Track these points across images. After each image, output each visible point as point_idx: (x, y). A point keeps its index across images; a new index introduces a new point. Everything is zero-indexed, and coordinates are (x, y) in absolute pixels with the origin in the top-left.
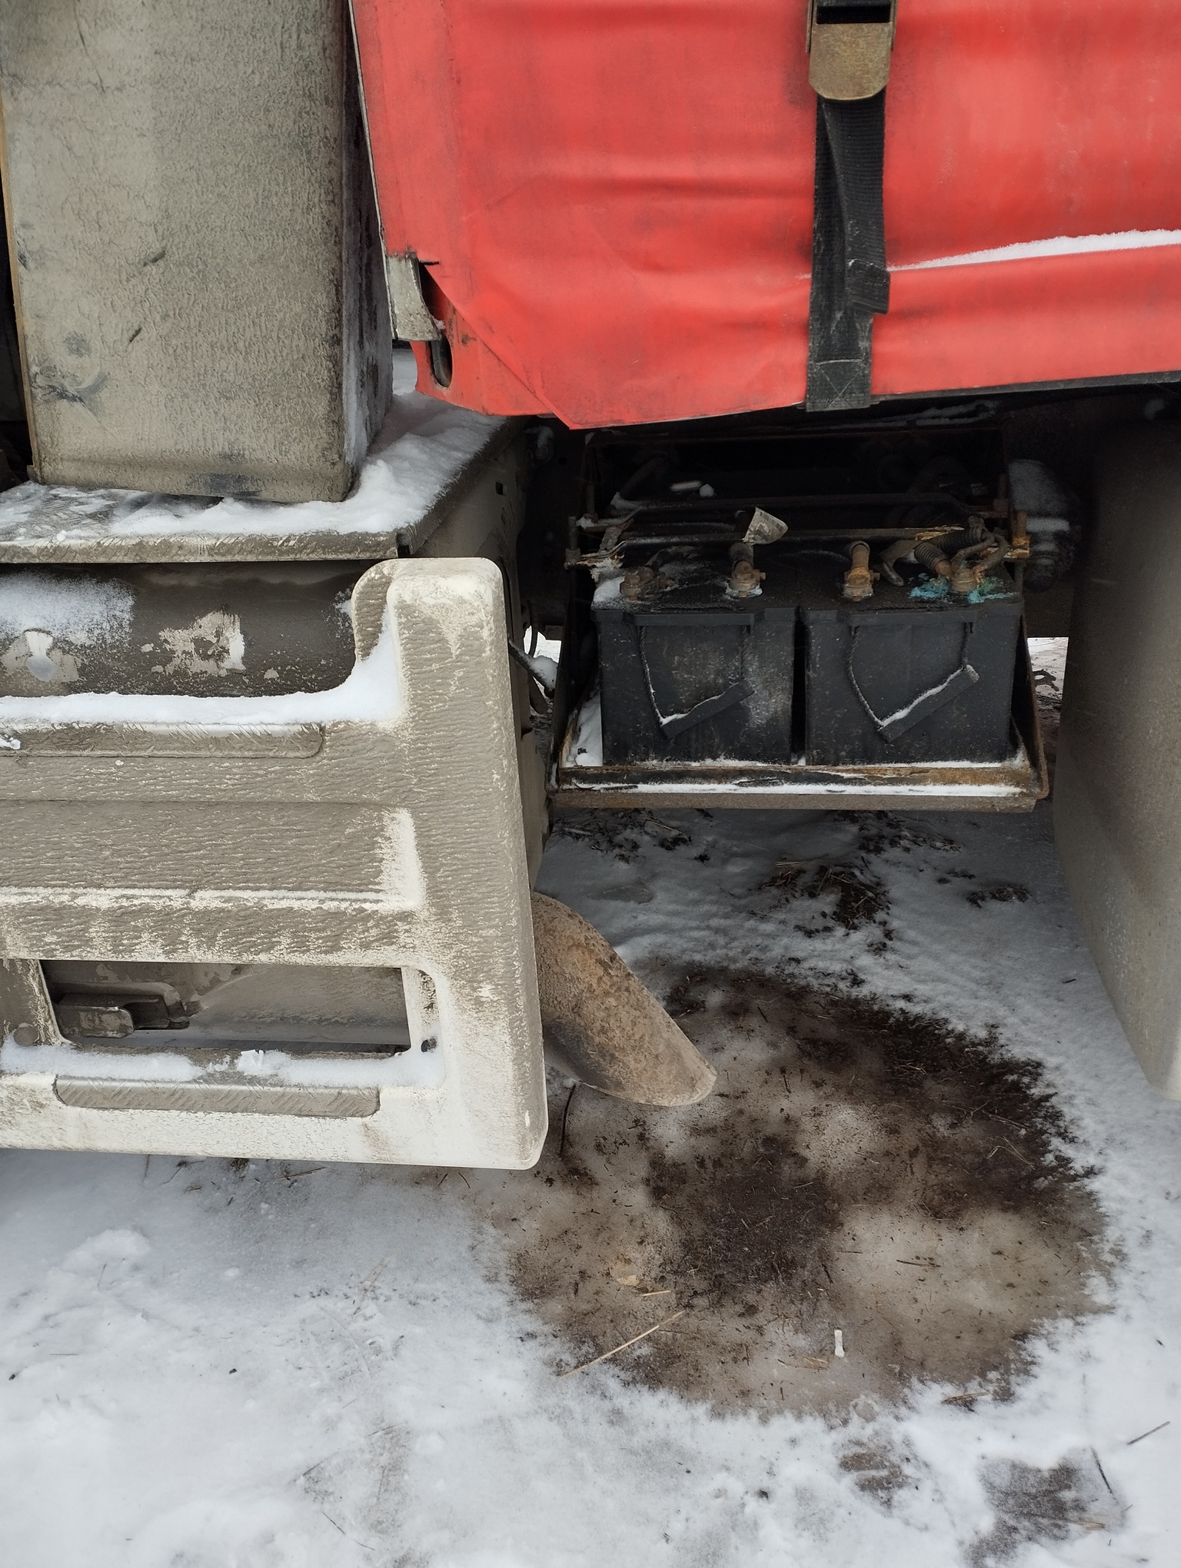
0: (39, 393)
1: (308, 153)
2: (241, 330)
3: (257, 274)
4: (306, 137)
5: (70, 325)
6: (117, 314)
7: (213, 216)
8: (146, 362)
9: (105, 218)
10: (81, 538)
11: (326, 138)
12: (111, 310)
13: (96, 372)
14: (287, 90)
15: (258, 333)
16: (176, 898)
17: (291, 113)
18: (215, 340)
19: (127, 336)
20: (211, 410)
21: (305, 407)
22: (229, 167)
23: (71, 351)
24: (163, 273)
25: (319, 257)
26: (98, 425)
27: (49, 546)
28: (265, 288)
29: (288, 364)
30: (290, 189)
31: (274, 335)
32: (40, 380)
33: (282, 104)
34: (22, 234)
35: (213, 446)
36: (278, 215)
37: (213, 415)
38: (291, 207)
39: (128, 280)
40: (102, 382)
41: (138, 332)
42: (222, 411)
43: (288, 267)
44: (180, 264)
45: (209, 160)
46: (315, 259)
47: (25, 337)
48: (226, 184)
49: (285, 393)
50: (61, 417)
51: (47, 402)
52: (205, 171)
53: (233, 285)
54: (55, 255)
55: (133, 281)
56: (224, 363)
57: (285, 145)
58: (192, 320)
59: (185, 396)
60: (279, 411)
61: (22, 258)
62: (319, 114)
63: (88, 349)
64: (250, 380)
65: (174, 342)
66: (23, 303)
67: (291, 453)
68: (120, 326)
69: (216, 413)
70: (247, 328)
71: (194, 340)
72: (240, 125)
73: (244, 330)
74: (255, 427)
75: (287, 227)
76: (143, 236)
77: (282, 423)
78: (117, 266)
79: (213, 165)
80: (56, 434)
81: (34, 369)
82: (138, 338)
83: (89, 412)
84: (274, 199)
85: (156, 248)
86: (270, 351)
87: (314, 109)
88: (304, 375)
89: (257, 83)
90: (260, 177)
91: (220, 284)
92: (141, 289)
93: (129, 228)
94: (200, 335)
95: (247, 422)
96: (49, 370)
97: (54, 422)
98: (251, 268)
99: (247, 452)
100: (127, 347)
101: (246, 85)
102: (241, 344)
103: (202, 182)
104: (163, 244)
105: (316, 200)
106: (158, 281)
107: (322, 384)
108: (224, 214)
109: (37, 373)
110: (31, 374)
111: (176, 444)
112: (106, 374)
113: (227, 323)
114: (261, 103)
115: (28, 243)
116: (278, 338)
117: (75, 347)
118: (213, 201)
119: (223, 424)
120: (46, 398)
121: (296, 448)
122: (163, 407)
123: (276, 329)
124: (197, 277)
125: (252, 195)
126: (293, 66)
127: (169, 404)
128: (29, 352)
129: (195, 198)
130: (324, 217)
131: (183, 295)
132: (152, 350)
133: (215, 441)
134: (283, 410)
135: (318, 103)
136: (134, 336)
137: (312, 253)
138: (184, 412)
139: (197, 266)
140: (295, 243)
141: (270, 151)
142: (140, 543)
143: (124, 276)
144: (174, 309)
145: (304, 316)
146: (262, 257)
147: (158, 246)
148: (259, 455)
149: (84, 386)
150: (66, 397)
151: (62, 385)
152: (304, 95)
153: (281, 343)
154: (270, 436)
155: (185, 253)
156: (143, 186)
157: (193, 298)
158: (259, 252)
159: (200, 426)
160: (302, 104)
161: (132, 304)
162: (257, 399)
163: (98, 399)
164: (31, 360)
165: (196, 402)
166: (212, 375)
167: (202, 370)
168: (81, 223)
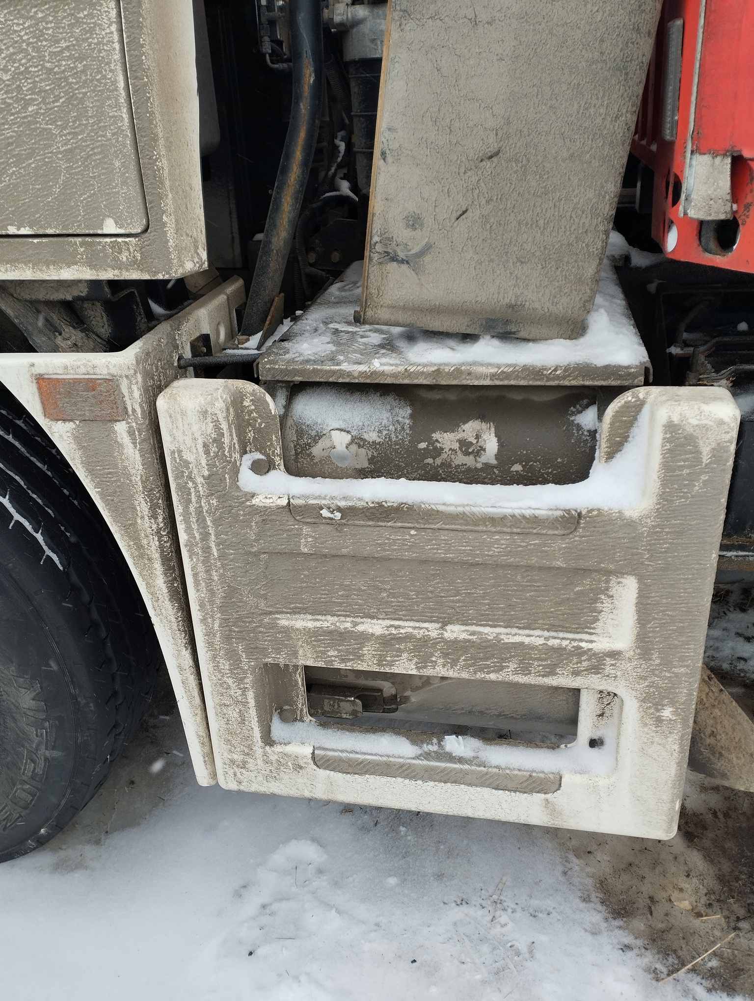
0: (375, 257)
1: (627, 74)
2: (544, 210)
3: (565, 168)
4: (628, 62)
5: (411, 207)
6: (451, 199)
7: (542, 123)
8: (466, 235)
9: (457, 124)
10: (392, 365)
11: (642, 62)
12: (447, 195)
13: (424, 243)
14: (621, 25)
15: (557, 213)
16: (432, 630)
17: (620, 43)
18: (523, 218)
19: (455, 215)
20: (508, 272)
21: (579, 269)
22: (563, 85)
23: (408, 226)
24: (495, 167)
25: (616, 155)
26: (418, 281)
27: (368, 370)
28: (569, 179)
29: (573, 236)
30: (606, 102)
31: (568, 214)
32: (379, 248)
33: (615, 36)
34: (387, 136)
35: (503, 299)
36: (592, 122)
37: (509, 275)
38: (603, 116)
39: (465, 173)
40: (428, 249)
41: (464, 212)
42: (516, 272)
43: (591, 162)
44: (509, 160)
45: (549, 80)
46: (613, 156)
47: (373, 215)
48: (558, 98)
49: (566, 259)
50: (390, 275)
51: (380, 263)
52: (544, 88)
53: (546, 176)
54: (410, 152)
55: (469, 173)
56: (525, 236)
57: (610, 67)
58: (509, 203)
59: (492, 260)
60: (558, 272)
61: (383, 154)
62: (642, 44)
63: (422, 225)
64: (542, 248)
65: (492, 220)
66: (377, 189)
67: (561, 304)
68: (452, 207)
69: (511, 274)
70: (549, 209)
71: (507, 218)
72: (579, 52)
73: (546, 211)
74: (538, 285)
75: (597, 131)
76: (485, 139)
77: (558, 281)
78: (459, 162)
79: (551, 84)
80: (383, 288)
81: (376, 239)
82: (464, 216)
83: (412, 272)
84: (592, 110)
85: (494, 148)
86: (563, 227)
87: (638, 40)
88: (584, 245)
89: (599, 19)
90: (585, 93)
91: (536, 175)
92: (474, 179)
93: (475, 132)
94: (513, 215)
95: (533, 280)
96: (387, 240)
97: (382, 279)
98: (562, 164)
99: (527, 303)
100: (453, 223)
101: (590, 20)
102: (541, 222)
103: (539, 97)
104: (500, 145)
105: (624, 111)
106: (489, 173)
107: (596, 252)
108: (551, 122)
109: (377, 242)
110: (372, 242)
111: (477, 296)
112: (433, 243)
113: (534, 206)
114: (599, 34)
115: (390, 143)
116: (571, 217)
117: (411, 223)
118: (545, 111)
119: (514, 282)
120: (381, 260)
121: (565, 300)
122: (472, 269)
123: (571, 210)
124: (520, 170)
125: (576, 106)
126: (629, 6)
127: (478, 267)
128: (374, 226)
129: (532, 109)
130: (627, 124)
131: (507, 184)
132: (473, 226)
133: (506, 295)
134: (562, 271)
135: (642, 35)
136: (461, 215)
137: (612, 152)
138: (488, 273)
139: (522, 162)
140: (601, 144)
141: (598, 73)
142: (438, 370)
143: (462, 170)
144: (497, 195)
145: (594, 200)
146: (572, 155)
147: (496, 146)
148: (537, 305)
149: (413, 252)
150: (397, 261)
151: (395, 251)
152: (634, 28)
153: (572, 221)
154: (547, 291)
155: (515, 152)
156: (494, 99)
157: (513, 187)
158: (571, 151)
159: (497, 284)
160: (630, 36)
161: (465, 191)
162: (544, 263)
163: (422, 263)
164: (374, 232)
165: (499, 265)
166: (515, 245)
167: (508, 241)
168: (436, 128)
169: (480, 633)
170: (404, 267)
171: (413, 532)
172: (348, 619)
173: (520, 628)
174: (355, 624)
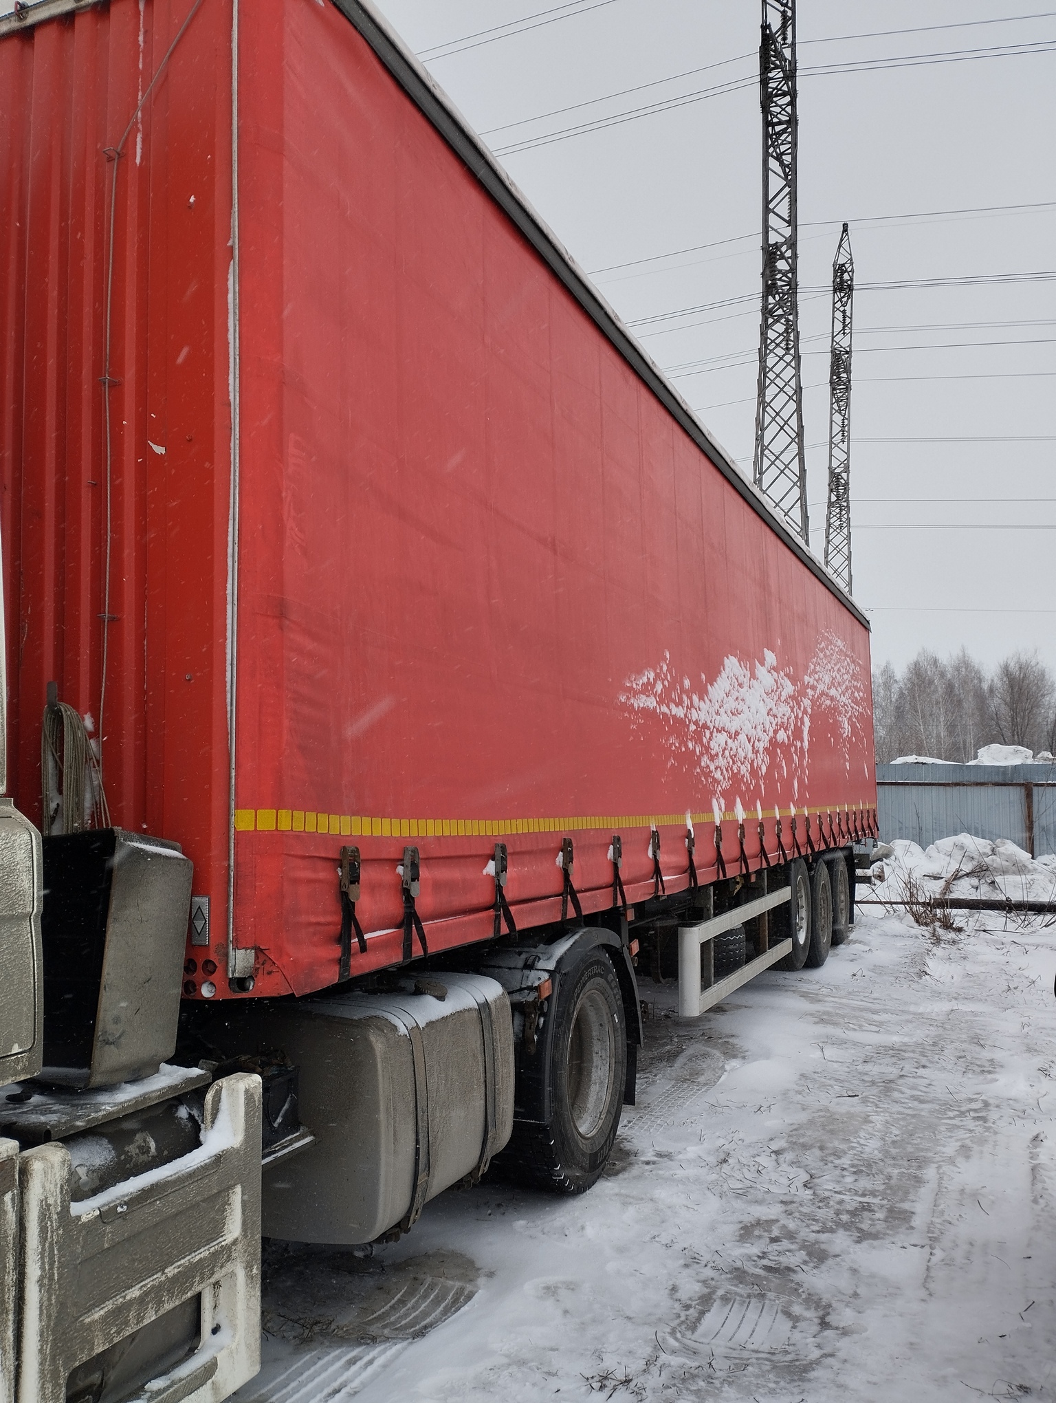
0: (99, 1044)
13: (121, 1031)
23: (114, 1023)
26: (118, 1053)
32: (101, 1038)
40: (123, 1034)
50: (105, 1053)
66: (102, 1005)
81: (100, 1033)
83: (116, 1048)
96: (105, 1033)
109: (100, 1035)
110: (98, 1036)
117: (116, 1021)
120: (101, 1046)
149: (116, 1036)
150: (109, 1043)
151: (108, 1039)
163: (120, 1041)
169: (181, 1265)
170: (112, 1046)
171: (158, 1202)
172: (117, 1297)
173: (195, 1252)
174: (124, 1297)
